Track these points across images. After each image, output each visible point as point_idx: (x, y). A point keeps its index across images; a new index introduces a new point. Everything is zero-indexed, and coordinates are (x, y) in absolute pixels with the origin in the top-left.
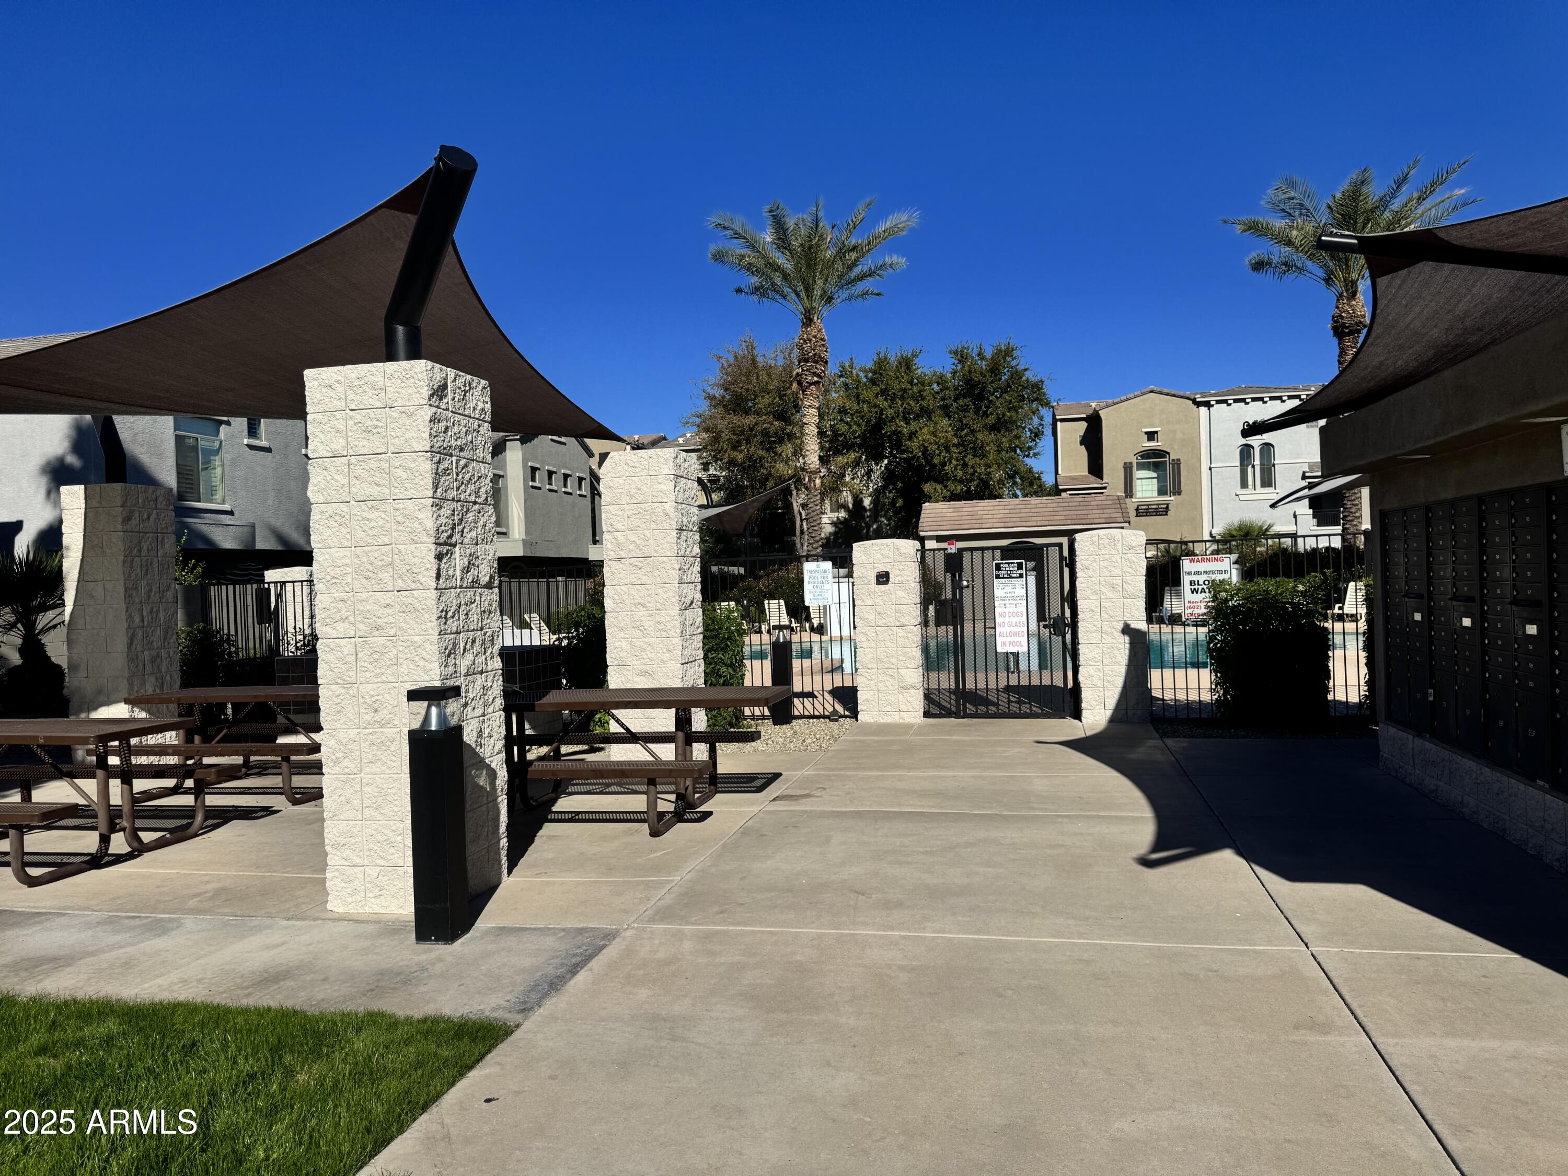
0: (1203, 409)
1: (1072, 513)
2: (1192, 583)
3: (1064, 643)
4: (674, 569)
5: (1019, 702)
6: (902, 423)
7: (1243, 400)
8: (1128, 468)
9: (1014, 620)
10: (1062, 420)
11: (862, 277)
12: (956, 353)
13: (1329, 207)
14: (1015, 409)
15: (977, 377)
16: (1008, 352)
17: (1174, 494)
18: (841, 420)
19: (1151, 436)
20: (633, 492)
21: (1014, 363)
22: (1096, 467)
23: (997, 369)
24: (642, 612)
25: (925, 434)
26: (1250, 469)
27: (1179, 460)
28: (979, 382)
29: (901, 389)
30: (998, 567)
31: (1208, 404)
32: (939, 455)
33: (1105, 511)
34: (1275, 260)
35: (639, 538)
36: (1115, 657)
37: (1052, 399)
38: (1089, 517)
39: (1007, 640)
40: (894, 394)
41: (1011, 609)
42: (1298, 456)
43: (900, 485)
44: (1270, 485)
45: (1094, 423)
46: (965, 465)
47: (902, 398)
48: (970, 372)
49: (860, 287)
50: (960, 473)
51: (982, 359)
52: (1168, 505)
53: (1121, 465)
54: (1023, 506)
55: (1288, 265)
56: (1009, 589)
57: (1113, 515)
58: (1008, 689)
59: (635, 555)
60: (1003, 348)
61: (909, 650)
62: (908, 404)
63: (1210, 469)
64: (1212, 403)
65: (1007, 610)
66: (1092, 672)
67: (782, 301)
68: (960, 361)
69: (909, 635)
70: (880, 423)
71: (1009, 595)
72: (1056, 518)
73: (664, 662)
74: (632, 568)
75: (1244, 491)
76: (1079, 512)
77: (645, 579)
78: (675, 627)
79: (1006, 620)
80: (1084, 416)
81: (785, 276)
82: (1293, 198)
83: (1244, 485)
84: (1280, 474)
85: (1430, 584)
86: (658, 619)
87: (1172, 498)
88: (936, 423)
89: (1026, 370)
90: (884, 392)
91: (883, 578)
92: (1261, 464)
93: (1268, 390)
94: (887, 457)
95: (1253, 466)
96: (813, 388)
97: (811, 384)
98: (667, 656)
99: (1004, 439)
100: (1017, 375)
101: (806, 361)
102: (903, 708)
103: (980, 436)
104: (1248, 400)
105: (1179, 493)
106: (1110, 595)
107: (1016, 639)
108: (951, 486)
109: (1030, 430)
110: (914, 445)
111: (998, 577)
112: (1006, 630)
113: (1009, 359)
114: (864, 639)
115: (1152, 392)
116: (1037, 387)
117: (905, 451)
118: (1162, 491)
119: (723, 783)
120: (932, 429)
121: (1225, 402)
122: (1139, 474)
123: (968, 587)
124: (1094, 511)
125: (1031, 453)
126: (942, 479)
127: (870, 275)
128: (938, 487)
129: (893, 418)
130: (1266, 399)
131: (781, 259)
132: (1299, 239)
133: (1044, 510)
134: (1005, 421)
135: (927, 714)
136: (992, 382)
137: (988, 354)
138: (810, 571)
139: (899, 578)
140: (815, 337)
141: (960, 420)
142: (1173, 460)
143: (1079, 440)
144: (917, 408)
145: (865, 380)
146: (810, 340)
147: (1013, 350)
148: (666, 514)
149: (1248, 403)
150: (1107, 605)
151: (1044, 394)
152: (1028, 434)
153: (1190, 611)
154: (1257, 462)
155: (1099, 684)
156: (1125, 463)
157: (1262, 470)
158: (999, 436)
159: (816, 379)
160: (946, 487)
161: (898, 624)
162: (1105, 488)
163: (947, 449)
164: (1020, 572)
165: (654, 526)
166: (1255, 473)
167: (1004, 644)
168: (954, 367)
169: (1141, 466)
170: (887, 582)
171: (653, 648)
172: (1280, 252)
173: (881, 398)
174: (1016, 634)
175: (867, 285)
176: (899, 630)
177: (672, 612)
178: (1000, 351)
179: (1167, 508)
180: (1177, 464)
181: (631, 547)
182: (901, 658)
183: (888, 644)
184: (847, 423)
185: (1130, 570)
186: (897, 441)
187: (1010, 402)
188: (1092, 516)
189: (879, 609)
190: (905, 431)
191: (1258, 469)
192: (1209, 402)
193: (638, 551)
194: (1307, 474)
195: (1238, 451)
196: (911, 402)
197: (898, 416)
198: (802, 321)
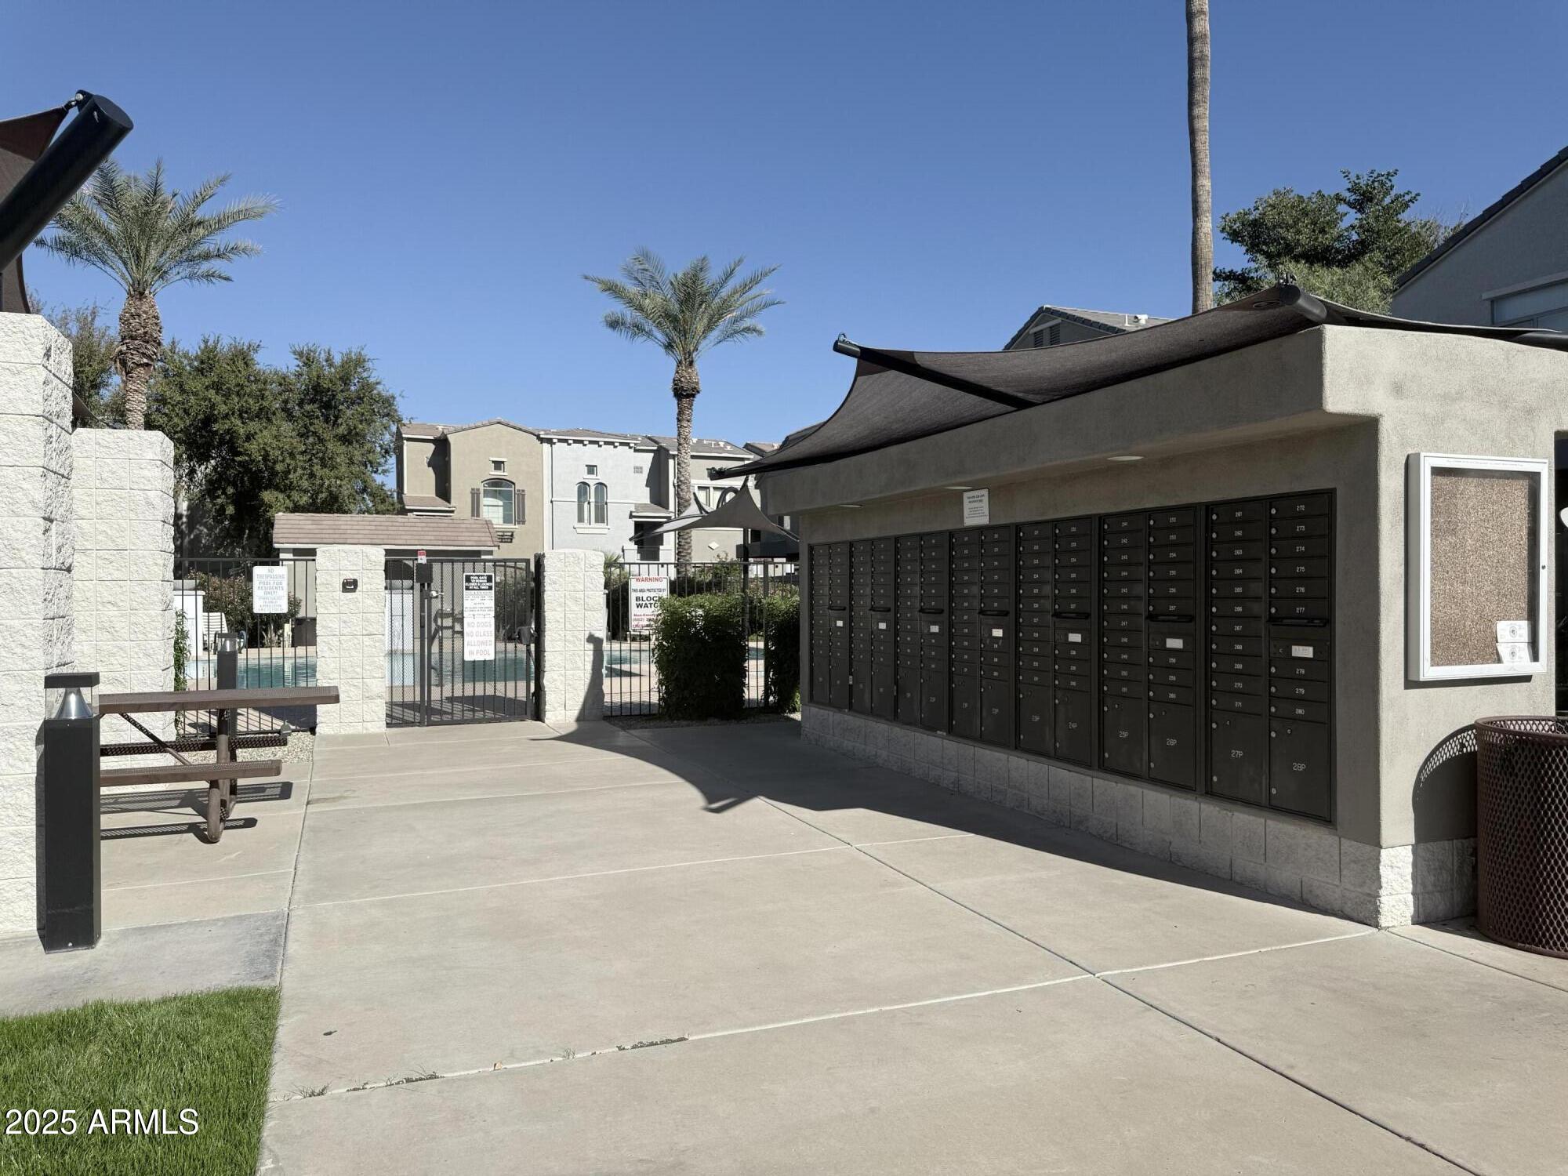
0: (546, 446)
1: (442, 534)
2: (637, 599)
3: (528, 651)
4: (156, 564)
5: (473, 711)
6: (238, 422)
7: (581, 442)
8: (475, 495)
9: (482, 630)
10: (409, 439)
11: (207, 257)
12: (301, 354)
13: (672, 283)
14: (369, 422)
15: (325, 384)
16: (360, 362)
17: (519, 523)
18: (158, 410)
19: (498, 465)
20: (105, 475)
21: (365, 375)
22: (443, 490)
23: (348, 379)
24: (113, 612)
25: (265, 437)
26: (586, 504)
27: (523, 491)
28: (329, 390)
29: (238, 385)
30: (468, 579)
31: (550, 441)
32: (283, 461)
33: (475, 534)
34: (629, 320)
35: (111, 528)
36: (576, 662)
37: (404, 417)
38: (460, 538)
39: (474, 649)
40: (229, 389)
41: (480, 619)
42: (627, 497)
43: (230, 490)
44: (603, 521)
45: (442, 446)
46: (312, 475)
47: (238, 394)
48: (319, 377)
49: (205, 267)
50: (305, 484)
51: (331, 365)
52: (513, 533)
53: (469, 490)
54: (390, 524)
55: (638, 329)
56: (478, 600)
57: (483, 539)
58: (452, 700)
59: (104, 547)
60: (354, 358)
61: (376, 659)
62: (246, 402)
63: (552, 502)
64: (555, 441)
65: (475, 621)
66: (556, 677)
67: (100, 264)
68: (305, 364)
69: (377, 644)
70: (208, 420)
71: (478, 606)
72: (426, 537)
73: (139, 668)
74: (99, 562)
75: (581, 525)
76: (449, 534)
77: (117, 575)
78: (156, 629)
79: (475, 630)
80: (432, 438)
81: (109, 239)
82: (647, 270)
83: (581, 519)
84: (612, 511)
85: (851, 599)
86: (133, 619)
87: (517, 526)
88: (279, 427)
89: (378, 383)
90: (217, 386)
91: (350, 586)
92: (596, 502)
93: (602, 434)
94: (213, 458)
95: (589, 503)
96: (141, 370)
97: (139, 365)
98: (145, 661)
99: (356, 452)
100: (367, 387)
101: (133, 338)
102: (368, 718)
103: (330, 446)
104: (585, 442)
105: (524, 523)
106: (574, 607)
107: (483, 648)
108: (295, 496)
109: (381, 446)
110: (253, 447)
111: (467, 588)
112: (475, 639)
113: (359, 370)
114: (326, 649)
115: (499, 423)
116: (388, 402)
117: (240, 454)
118: (507, 519)
119: (242, 794)
120: (274, 433)
121: (566, 441)
122: (486, 501)
123: (437, 597)
124: (464, 534)
125: (380, 469)
126: (287, 489)
127: (218, 256)
128: (281, 496)
129: (227, 414)
130: (601, 443)
131: (103, 217)
132: (651, 307)
133: (412, 529)
134: (357, 434)
135: (389, 725)
136: (342, 391)
137: (337, 360)
138: (260, 576)
139: (368, 586)
140: (145, 312)
141: (305, 426)
142: (519, 491)
143: (426, 461)
144: (256, 408)
145: (188, 368)
146: (139, 316)
147: (364, 361)
148: (149, 504)
149: (585, 445)
150: (570, 616)
151: (396, 411)
152: (378, 449)
153: (636, 623)
154: (592, 500)
155: (562, 687)
156: (473, 489)
157: (596, 507)
158: (350, 448)
159: (145, 361)
160: (289, 497)
161: (365, 633)
162: (452, 512)
163: (292, 455)
164: (488, 584)
165: (132, 515)
166: (590, 510)
167: (471, 653)
168: (298, 369)
169: (487, 494)
170: (354, 590)
171: (125, 652)
172: (630, 315)
173: (213, 392)
174: (483, 643)
175: (215, 265)
176: (366, 638)
177: (153, 613)
178: (351, 360)
179: (512, 535)
180: (521, 495)
181: (100, 537)
182: (367, 667)
183: (354, 653)
184: (166, 415)
185: (591, 586)
186: (230, 442)
187: (363, 414)
188: (463, 538)
189: (344, 617)
190: (242, 431)
191: (593, 505)
192: (551, 439)
193: (109, 542)
194: (634, 514)
195: (576, 488)
196: (251, 401)
197: (233, 414)
198: (129, 293)
